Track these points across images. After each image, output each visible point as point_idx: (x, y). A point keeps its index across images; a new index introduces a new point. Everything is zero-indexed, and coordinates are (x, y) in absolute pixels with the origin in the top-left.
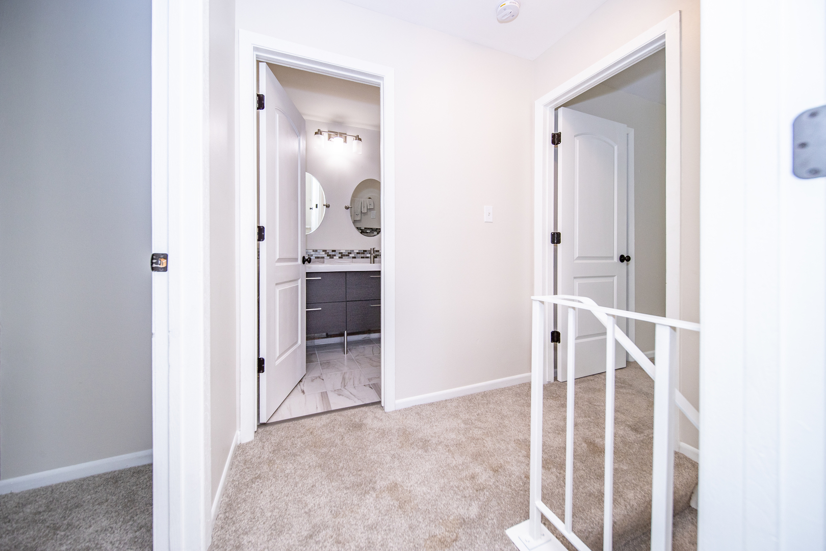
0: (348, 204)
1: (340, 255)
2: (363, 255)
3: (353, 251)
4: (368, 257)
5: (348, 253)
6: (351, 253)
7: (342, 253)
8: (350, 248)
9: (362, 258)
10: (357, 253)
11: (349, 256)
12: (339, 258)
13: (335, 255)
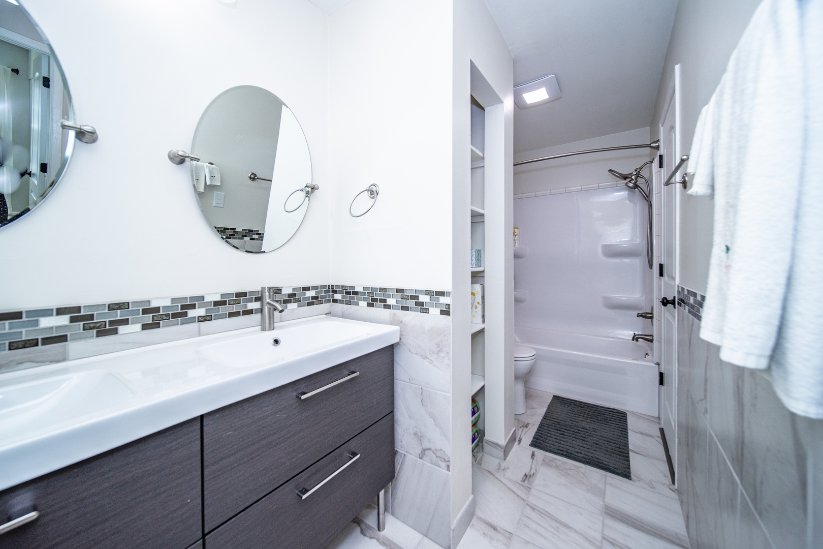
0: (183, 148)
1: (148, 319)
2: (235, 309)
3: (202, 298)
4: (250, 312)
5: (183, 307)
6: (193, 307)
7: (157, 309)
8: (187, 291)
9: (231, 315)
10: (216, 303)
11: (185, 314)
12: (145, 327)
13: (125, 322)
